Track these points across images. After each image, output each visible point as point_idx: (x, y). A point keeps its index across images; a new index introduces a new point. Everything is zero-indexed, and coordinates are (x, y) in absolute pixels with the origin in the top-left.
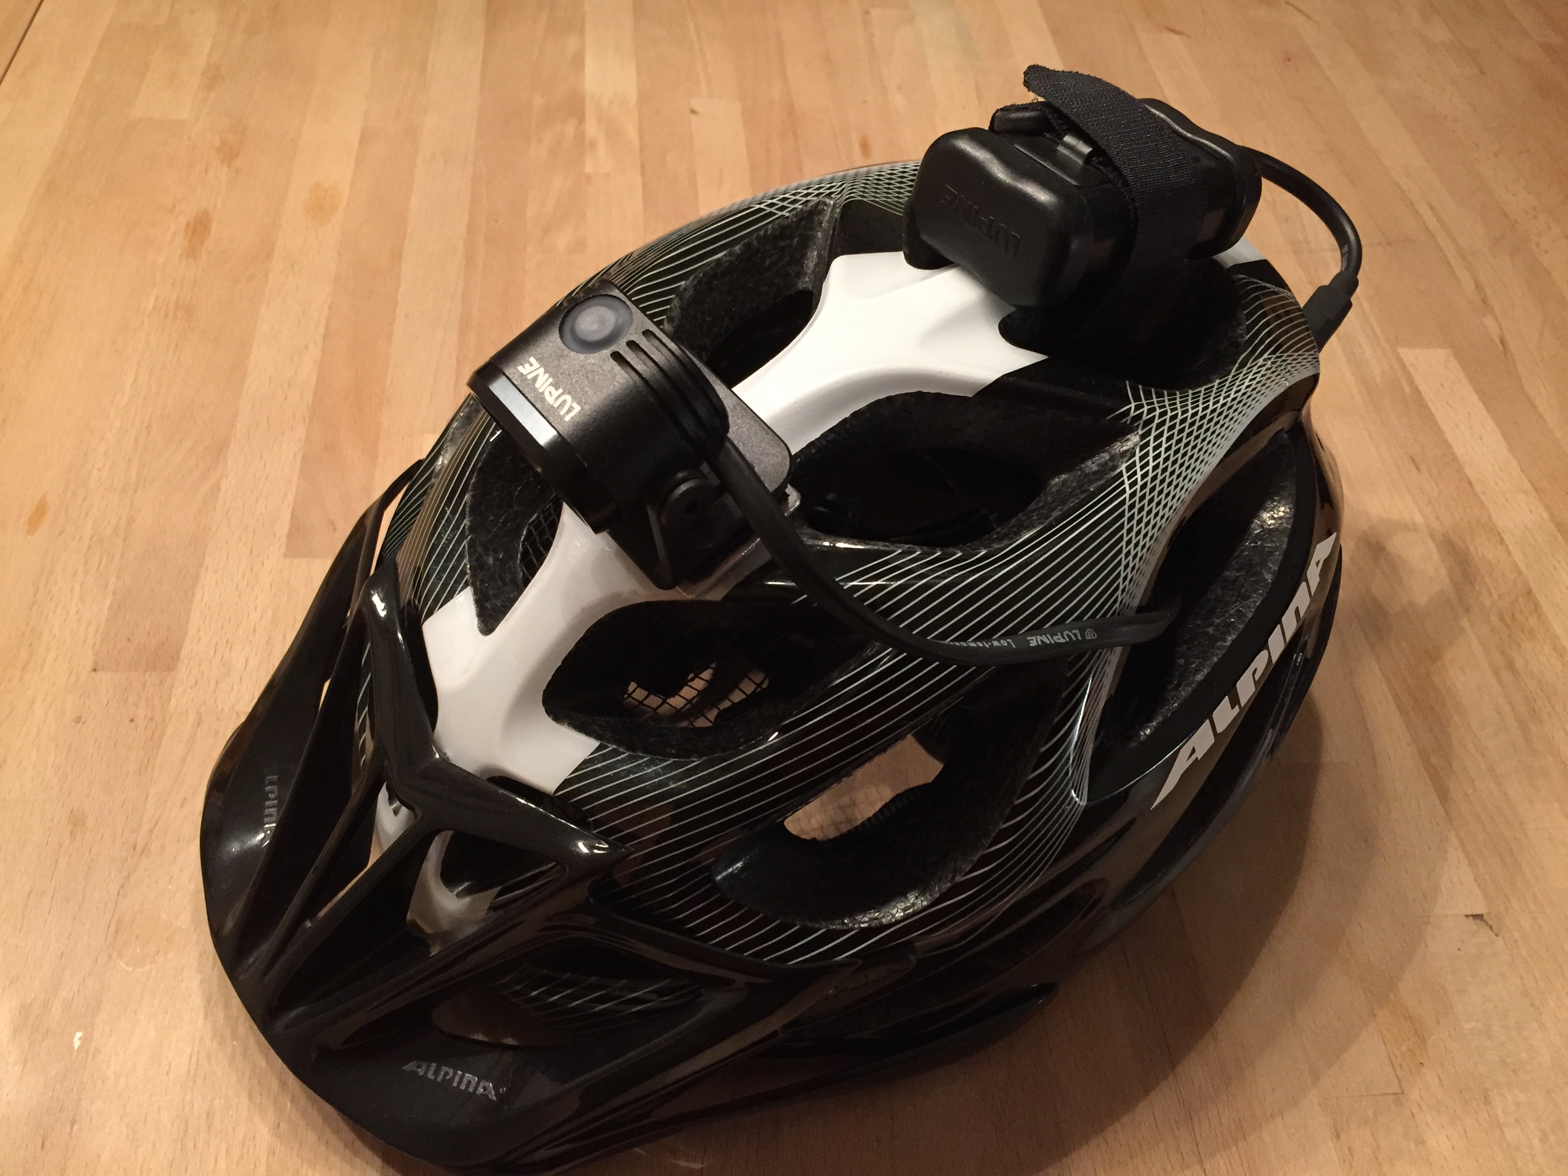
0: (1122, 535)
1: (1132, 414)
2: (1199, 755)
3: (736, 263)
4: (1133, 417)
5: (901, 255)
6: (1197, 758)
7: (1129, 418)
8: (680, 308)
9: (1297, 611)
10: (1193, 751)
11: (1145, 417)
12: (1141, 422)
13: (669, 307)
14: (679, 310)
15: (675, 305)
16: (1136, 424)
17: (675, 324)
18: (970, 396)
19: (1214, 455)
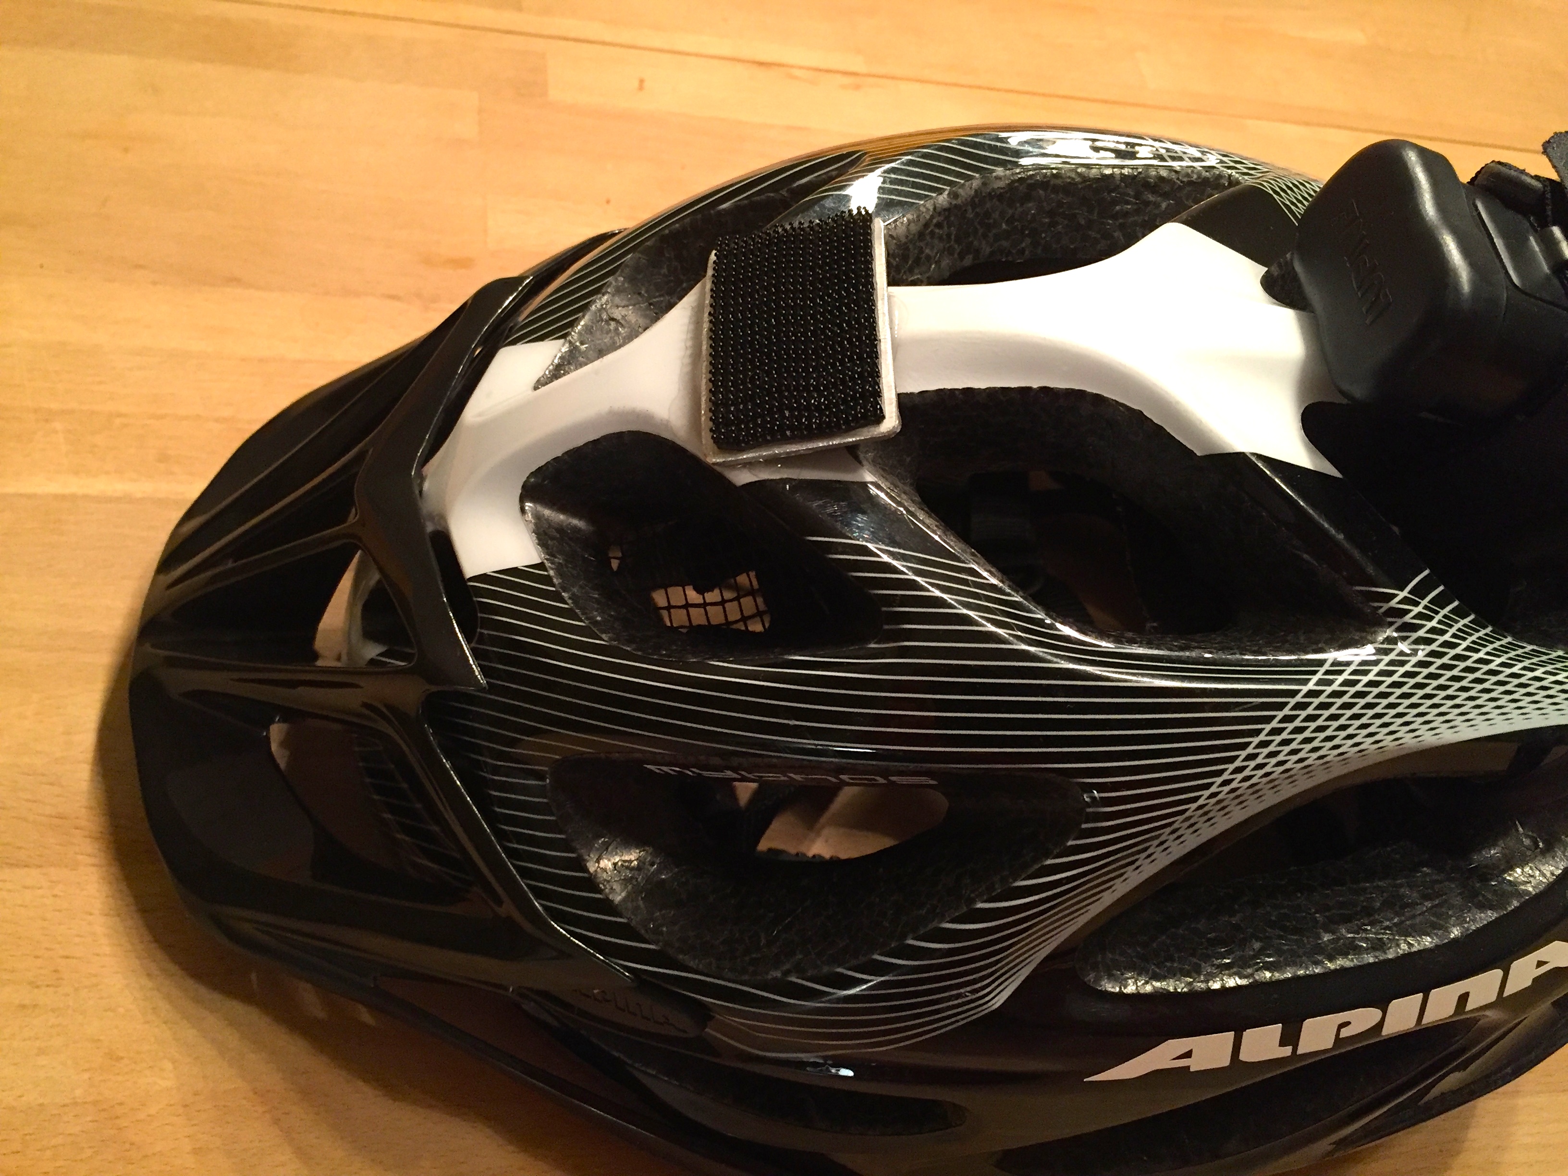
0: (1261, 730)
1: (1393, 603)
2: (1195, 1064)
3: (1080, 186)
4: (1392, 609)
5: (1261, 270)
6: (1189, 1067)
7: (1386, 606)
8: (976, 191)
9: (1464, 998)
10: (1188, 1055)
11: (1408, 618)
12: (1399, 622)
13: (962, 182)
14: (973, 192)
15: (972, 184)
16: (1390, 620)
17: (954, 202)
18: (1198, 454)
19: (1472, 726)
